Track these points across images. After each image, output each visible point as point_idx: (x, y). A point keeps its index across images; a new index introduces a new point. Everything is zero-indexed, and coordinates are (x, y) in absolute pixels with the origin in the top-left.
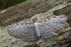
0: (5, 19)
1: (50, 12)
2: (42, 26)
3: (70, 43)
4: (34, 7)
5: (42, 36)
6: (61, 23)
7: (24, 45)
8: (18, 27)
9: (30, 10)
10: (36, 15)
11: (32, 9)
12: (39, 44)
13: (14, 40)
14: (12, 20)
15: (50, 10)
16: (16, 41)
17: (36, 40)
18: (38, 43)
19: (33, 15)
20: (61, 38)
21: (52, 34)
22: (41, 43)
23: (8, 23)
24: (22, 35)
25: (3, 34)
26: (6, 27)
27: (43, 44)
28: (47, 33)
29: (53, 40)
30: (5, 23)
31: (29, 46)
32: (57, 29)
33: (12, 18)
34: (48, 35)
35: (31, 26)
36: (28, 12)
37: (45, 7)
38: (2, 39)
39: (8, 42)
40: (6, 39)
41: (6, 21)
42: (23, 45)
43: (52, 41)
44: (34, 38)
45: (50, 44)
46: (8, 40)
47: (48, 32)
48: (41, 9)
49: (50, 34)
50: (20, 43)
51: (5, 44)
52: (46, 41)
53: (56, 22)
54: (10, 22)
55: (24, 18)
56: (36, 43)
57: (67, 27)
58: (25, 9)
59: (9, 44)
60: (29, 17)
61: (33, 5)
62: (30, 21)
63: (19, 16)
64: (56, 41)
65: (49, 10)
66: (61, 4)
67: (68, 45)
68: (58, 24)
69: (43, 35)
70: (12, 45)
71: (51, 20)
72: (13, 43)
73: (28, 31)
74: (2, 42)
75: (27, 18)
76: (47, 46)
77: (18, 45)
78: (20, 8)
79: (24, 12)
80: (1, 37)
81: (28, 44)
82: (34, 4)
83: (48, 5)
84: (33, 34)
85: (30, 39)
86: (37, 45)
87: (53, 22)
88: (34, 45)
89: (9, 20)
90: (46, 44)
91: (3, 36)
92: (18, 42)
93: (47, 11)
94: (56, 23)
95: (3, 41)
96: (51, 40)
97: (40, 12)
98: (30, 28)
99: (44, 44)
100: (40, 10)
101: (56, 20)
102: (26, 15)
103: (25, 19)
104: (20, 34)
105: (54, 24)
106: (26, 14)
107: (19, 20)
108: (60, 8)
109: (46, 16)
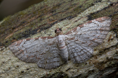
0: (4, 34)
1: (82, 17)
2: (72, 39)
3: (116, 68)
4: (52, 12)
5: (73, 57)
6: (101, 30)
7: (42, 74)
8: (30, 44)
9: (47, 16)
10: (58, 24)
11: (49, 15)
12: (67, 70)
13: (24, 67)
14: (17, 35)
15: (82, 14)
16: (28, 69)
17: (62, 65)
18: (64, 69)
19: (53, 24)
20: (102, 59)
21: (88, 53)
22: (69, 69)
23: (11, 41)
24: (36, 58)
25: (3, 60)
26: (7, 48)
27: (72, 70)
28: (80, 51)
29: (90, 63)
30: (5, 41)
31: (49, 76)
32: (96, 41)
33: (17, 33)
34: (81, 55)
35: (52, 41)
36: (44, 21)
37: (71, 10)
38: (2, 68)
39: (13, 72)
40: (9, 67)
41: (6, 38)
42: (39, 74)
43: (88, 64)
44: (58, 62)
45: (84, 71)
46: (14, 69)
47: (82, 50)
48: (64, 13)
49: (85, 53)
50: (35, 71)
51: (8, 75)
52: (77, 66)
53: (93, 30)
54: (14, 39)
55: (37, 30)
56: (61, 70)
57: (112, 39)
58: (37, 16)
59: (16, 75)
60: (46, 28)
61: (49, 9)
62: (49, 34)
63: (29, 28)
64: (95, 64)
65: (79, 13)
66: (99, 3)
67: (113, 71)
68: (97, 33)
69: (73, 55)
70: (20, 76)
71: (85, 28)
72: (22, 72)
73: (47, 50)
74: (4, 72)
75: (42, 29)
76: (79, 74)
77: (31, 75)
78: (26, 16)
79: (36, 21)
80: (2, 64)
81: (48, 73)
82: (52, 7)
83: (77, 6)
84: (56, 55)
85: (51, 64)
86: (62, 73)
87: (88, 31)
88: (57, 73)
89: (11, 35)
90: (78, 71)
91: (4, 62)
92: (31, 71)
93: (76, 16)
94: (94, 32)
95: (4, 70)
96: (86, 64)
97: (65, 19)
98: (50, 45)
99: (74, 71)
100: (64, 16)
101: (93, 27)
102: (40, 26)
103: (40, 32)
104: (33, 55)
105: (91, 33)
106: (40, 24)
107: (30, 33)
108: (98, 9)
109: (76, 24)
